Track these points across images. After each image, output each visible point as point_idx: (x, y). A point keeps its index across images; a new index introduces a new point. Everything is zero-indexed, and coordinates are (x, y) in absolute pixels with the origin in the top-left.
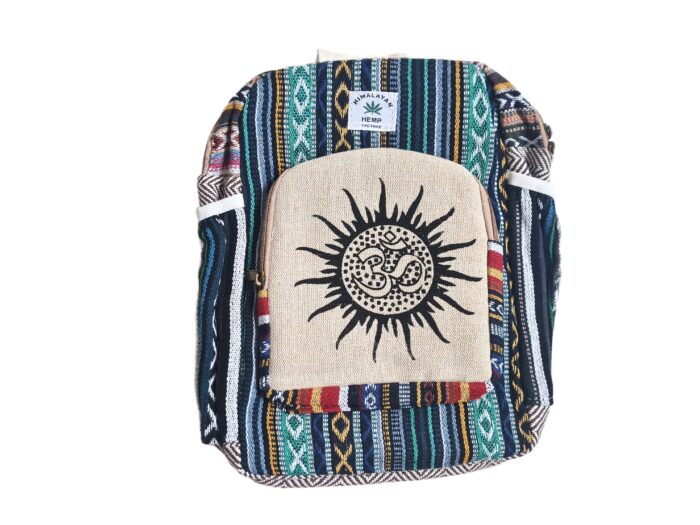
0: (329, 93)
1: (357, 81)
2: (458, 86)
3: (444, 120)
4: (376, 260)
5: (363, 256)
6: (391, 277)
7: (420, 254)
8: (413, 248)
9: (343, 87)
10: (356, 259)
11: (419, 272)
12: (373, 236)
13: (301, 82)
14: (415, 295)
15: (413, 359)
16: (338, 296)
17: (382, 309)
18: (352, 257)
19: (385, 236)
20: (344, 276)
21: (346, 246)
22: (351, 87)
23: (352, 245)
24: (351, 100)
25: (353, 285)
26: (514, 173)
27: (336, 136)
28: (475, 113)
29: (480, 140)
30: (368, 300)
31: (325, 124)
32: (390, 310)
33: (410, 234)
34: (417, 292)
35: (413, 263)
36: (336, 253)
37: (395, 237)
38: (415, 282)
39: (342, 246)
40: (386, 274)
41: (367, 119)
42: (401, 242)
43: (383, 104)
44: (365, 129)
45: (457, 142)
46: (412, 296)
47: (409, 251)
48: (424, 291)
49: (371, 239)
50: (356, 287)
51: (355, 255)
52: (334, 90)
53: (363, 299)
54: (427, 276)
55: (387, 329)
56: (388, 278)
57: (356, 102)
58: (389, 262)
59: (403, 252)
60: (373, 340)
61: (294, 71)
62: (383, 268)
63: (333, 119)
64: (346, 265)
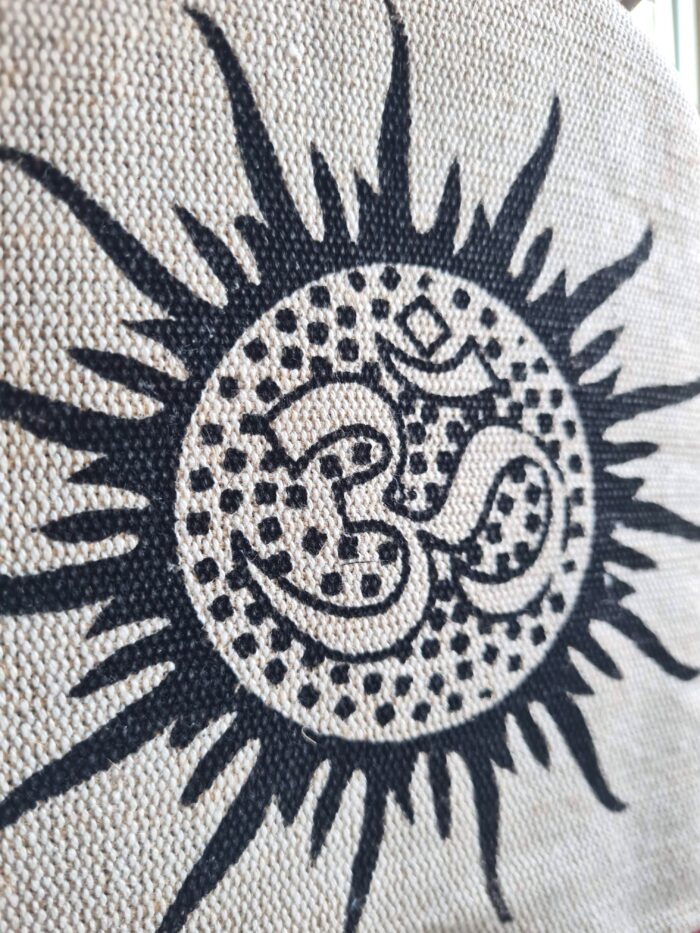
4: (361, 454)
5: (295, 431)
6: (429, 542)
7: (546, 422)
8: (519, 392)
10: (255, 448)
11: (540, 510)
12: (347, 316)
14: (527, 623)
15: (505, 917)
16: (153, 676)
17: (385, 715)
18: (234, 438)
19: (401, 320)
20: (190, 550)
21: (202, 363)
23: (235, 362)
25: (242, 598)
30: (322, 677)
32: (421, 712)
33: (510, 326)
34: (533, 608)
35: (515, 468)
36: (140, 406)
37: (446, 335)
38: (527, 556)
39: (176, 368)
40: (408, 528)
42: (471, 361)
46: (514, 632)
47: (502, 407)
48: (558, 603)
49: (336, 334)
50: (260, 609)
51: (251, 424)
53: (297, 676)
54: (573, 531)
55: (409, 812)
56: (415, 546)
58: (419, 465)
59: (479, 411)
60: (344, 885)
62: (393, 500)
64: (201, 480)
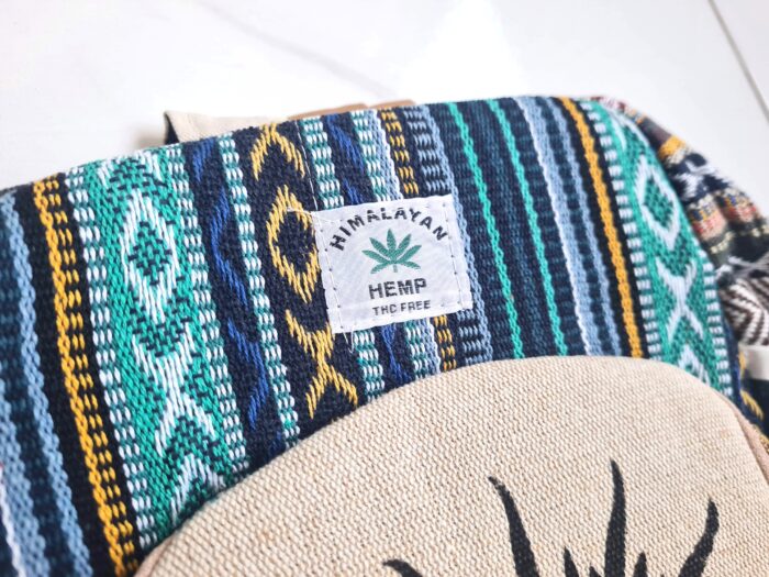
0: (246, 228)
1: (326, 178)
2: (592, 157)
3: (584, 249)
9: (286, 203)
13: (140, 208)
22: (311, 199)
24: (323, 239)
26: (758, 347)
27: (300, 366)
28: (647, 216)
29: (679, 286)
31: (254, 336)
41: (386, 289)
43: (421, 234)
44: (385, 320)
45: (627, 302)
52: (260, 217)
57: (338, 243)
61: (104, 174)
63: (277, 309)
